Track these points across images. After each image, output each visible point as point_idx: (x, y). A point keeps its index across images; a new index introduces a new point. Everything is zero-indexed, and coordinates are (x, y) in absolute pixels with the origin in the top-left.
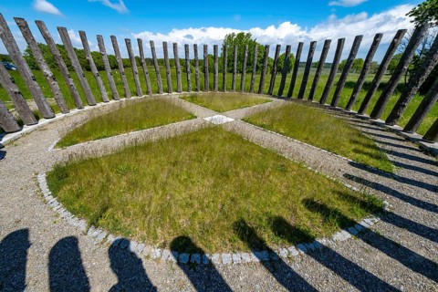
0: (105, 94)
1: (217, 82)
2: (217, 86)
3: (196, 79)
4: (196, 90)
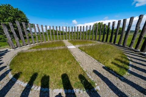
0: (48, 39)
3: (75, 36)
4: (74, 39)
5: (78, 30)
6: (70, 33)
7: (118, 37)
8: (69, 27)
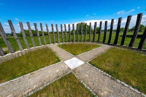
1: (74, 38)
2: (74, 40)
3: (66, 38)
4: (66, 42)
5: (69, 29)
6: (59, 34)
7: (97, 35)
8: (56, 25)
